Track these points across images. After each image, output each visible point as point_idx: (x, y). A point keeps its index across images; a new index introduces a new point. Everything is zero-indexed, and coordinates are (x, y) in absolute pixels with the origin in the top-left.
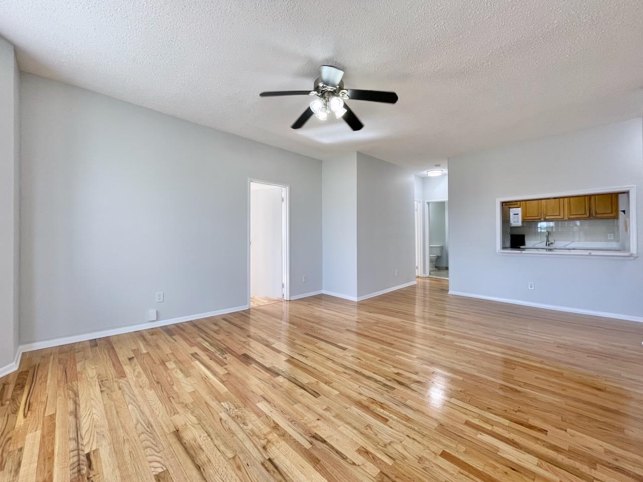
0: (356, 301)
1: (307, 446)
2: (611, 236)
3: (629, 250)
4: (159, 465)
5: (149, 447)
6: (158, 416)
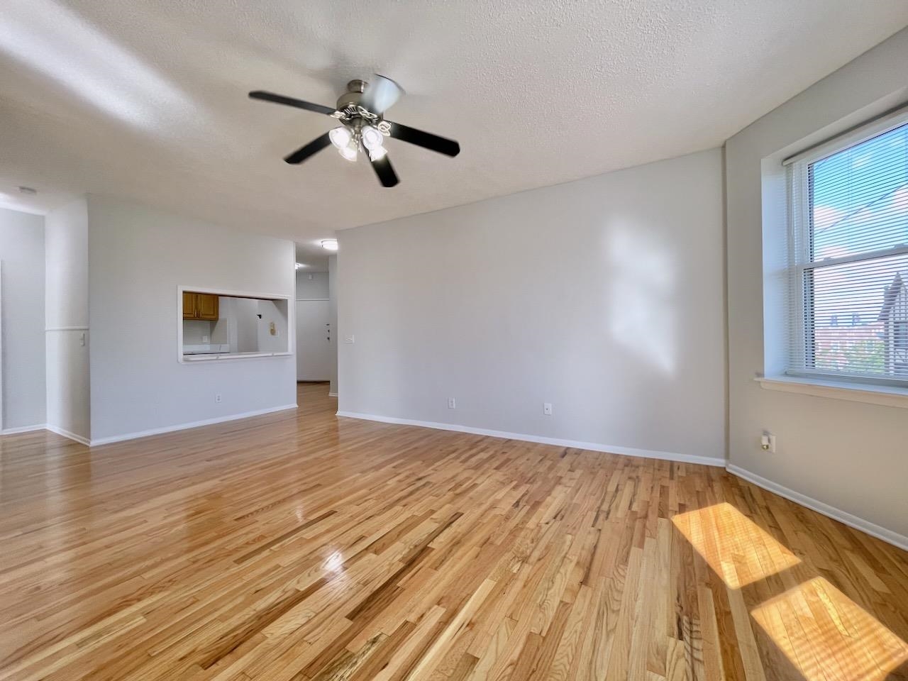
1: (528, 507)
2: (206, 339)
4: (620, 570)
5: (617, 590)
6: (582, 620)
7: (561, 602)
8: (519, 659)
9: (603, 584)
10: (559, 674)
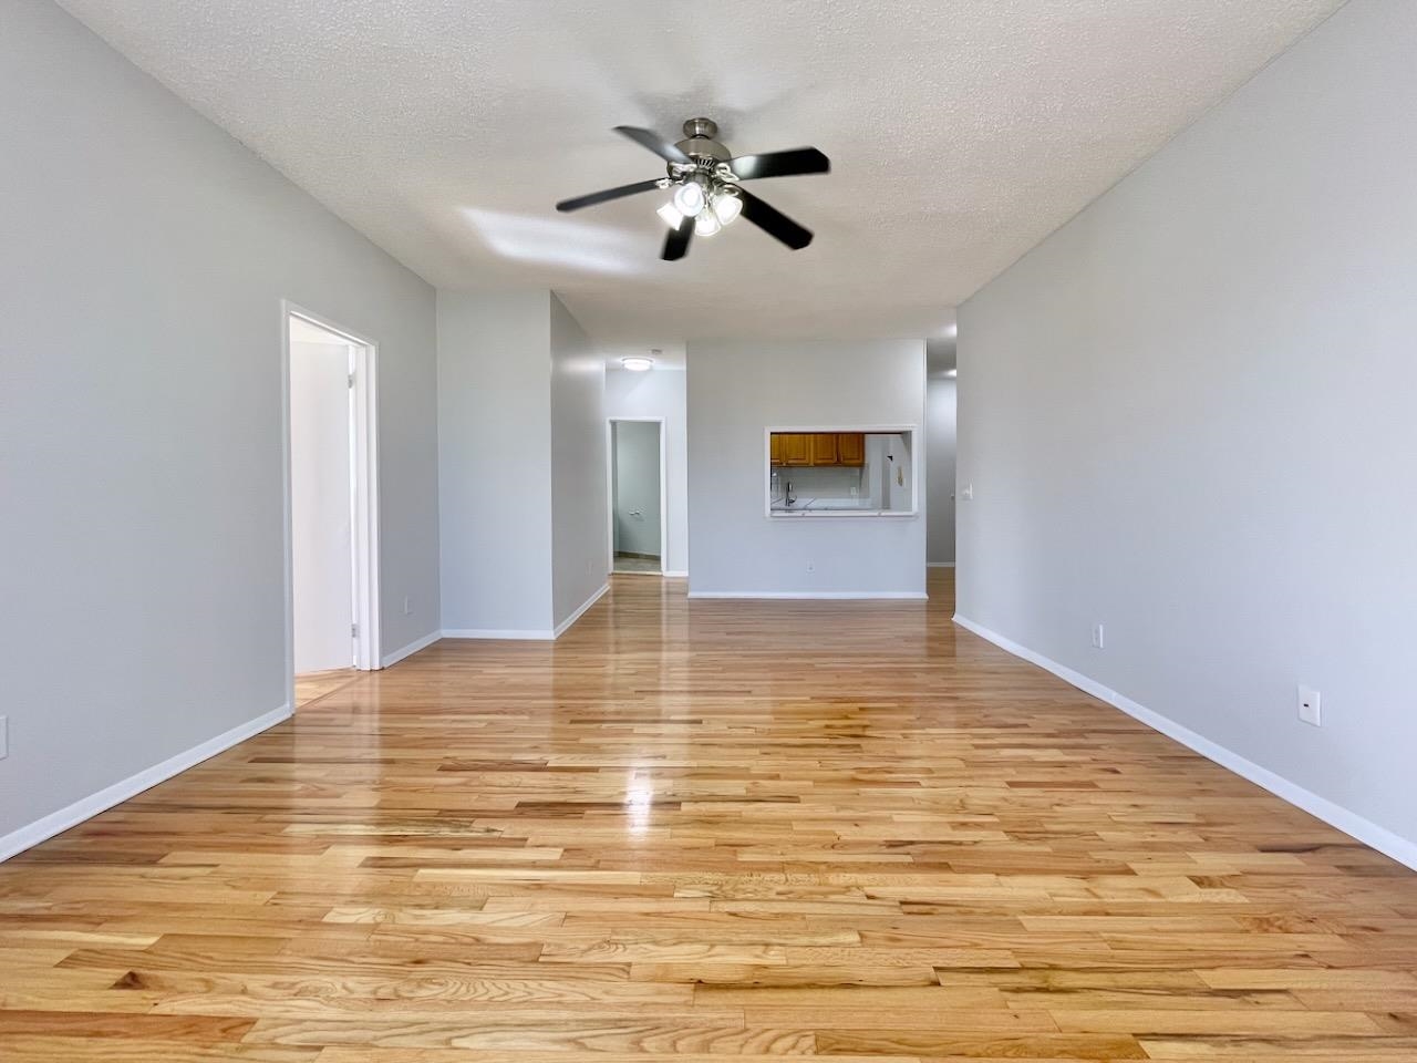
0: (554, 638)
1: (905, 859)
2: (854, 491)
3: (910, 509)
5: (704, 1043)
6: (593, 999)
7: (629, 965)
8: (488, 944)
9: (719, 1016)
10: (468, 991)
